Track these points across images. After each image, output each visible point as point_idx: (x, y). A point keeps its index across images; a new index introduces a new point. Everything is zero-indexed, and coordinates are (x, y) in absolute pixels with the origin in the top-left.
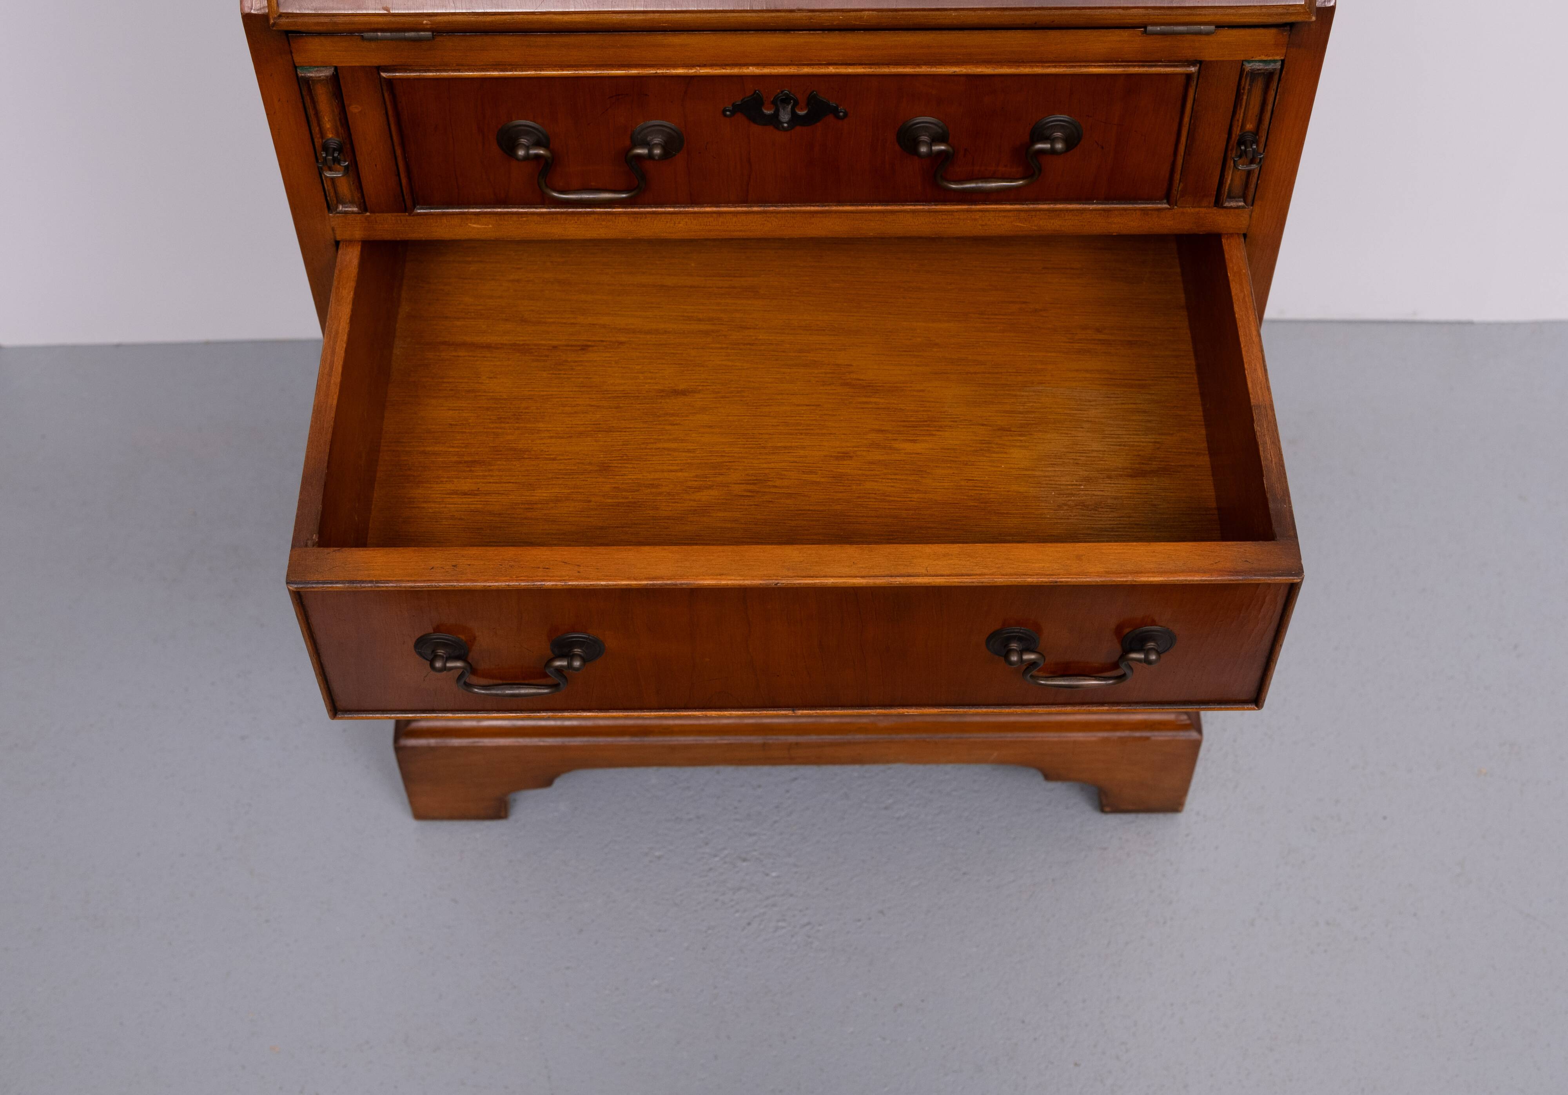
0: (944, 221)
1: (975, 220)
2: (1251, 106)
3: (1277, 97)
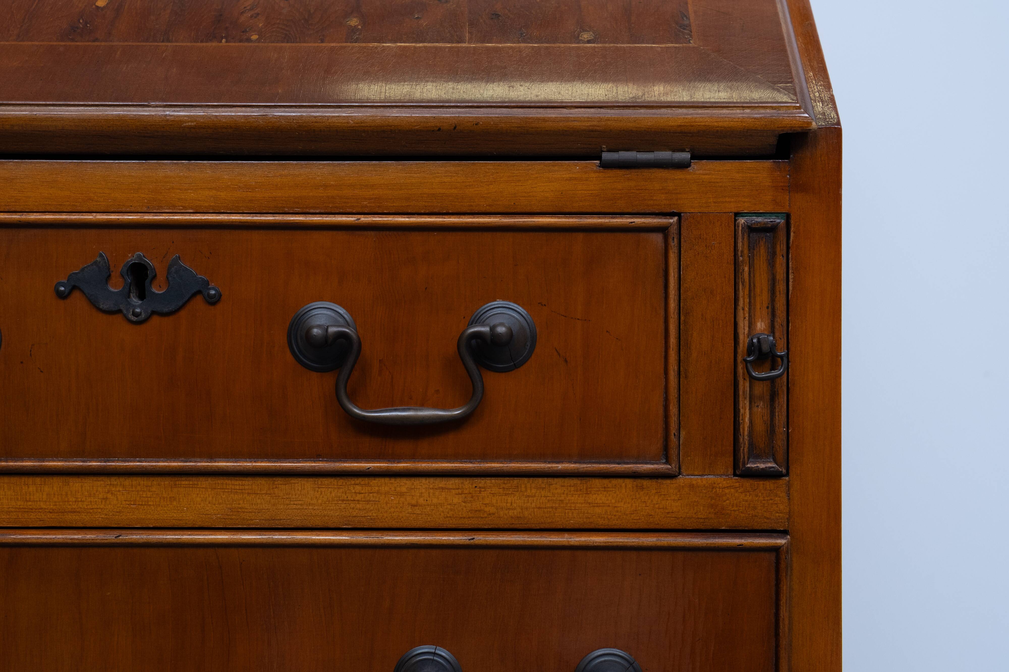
0: (359, 497)
1: (402, 494)
2: (758, 291)
3: (791, 276)
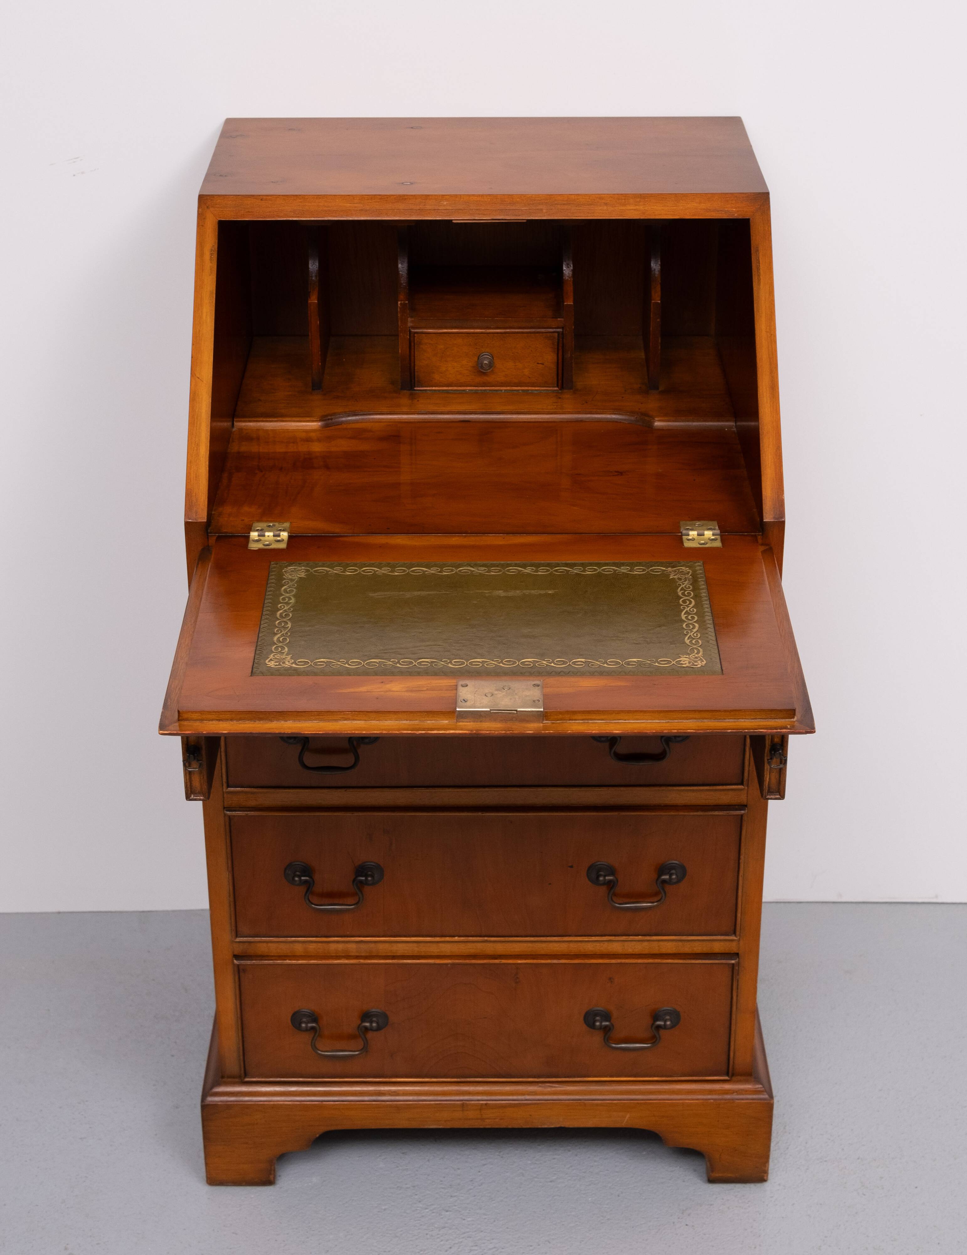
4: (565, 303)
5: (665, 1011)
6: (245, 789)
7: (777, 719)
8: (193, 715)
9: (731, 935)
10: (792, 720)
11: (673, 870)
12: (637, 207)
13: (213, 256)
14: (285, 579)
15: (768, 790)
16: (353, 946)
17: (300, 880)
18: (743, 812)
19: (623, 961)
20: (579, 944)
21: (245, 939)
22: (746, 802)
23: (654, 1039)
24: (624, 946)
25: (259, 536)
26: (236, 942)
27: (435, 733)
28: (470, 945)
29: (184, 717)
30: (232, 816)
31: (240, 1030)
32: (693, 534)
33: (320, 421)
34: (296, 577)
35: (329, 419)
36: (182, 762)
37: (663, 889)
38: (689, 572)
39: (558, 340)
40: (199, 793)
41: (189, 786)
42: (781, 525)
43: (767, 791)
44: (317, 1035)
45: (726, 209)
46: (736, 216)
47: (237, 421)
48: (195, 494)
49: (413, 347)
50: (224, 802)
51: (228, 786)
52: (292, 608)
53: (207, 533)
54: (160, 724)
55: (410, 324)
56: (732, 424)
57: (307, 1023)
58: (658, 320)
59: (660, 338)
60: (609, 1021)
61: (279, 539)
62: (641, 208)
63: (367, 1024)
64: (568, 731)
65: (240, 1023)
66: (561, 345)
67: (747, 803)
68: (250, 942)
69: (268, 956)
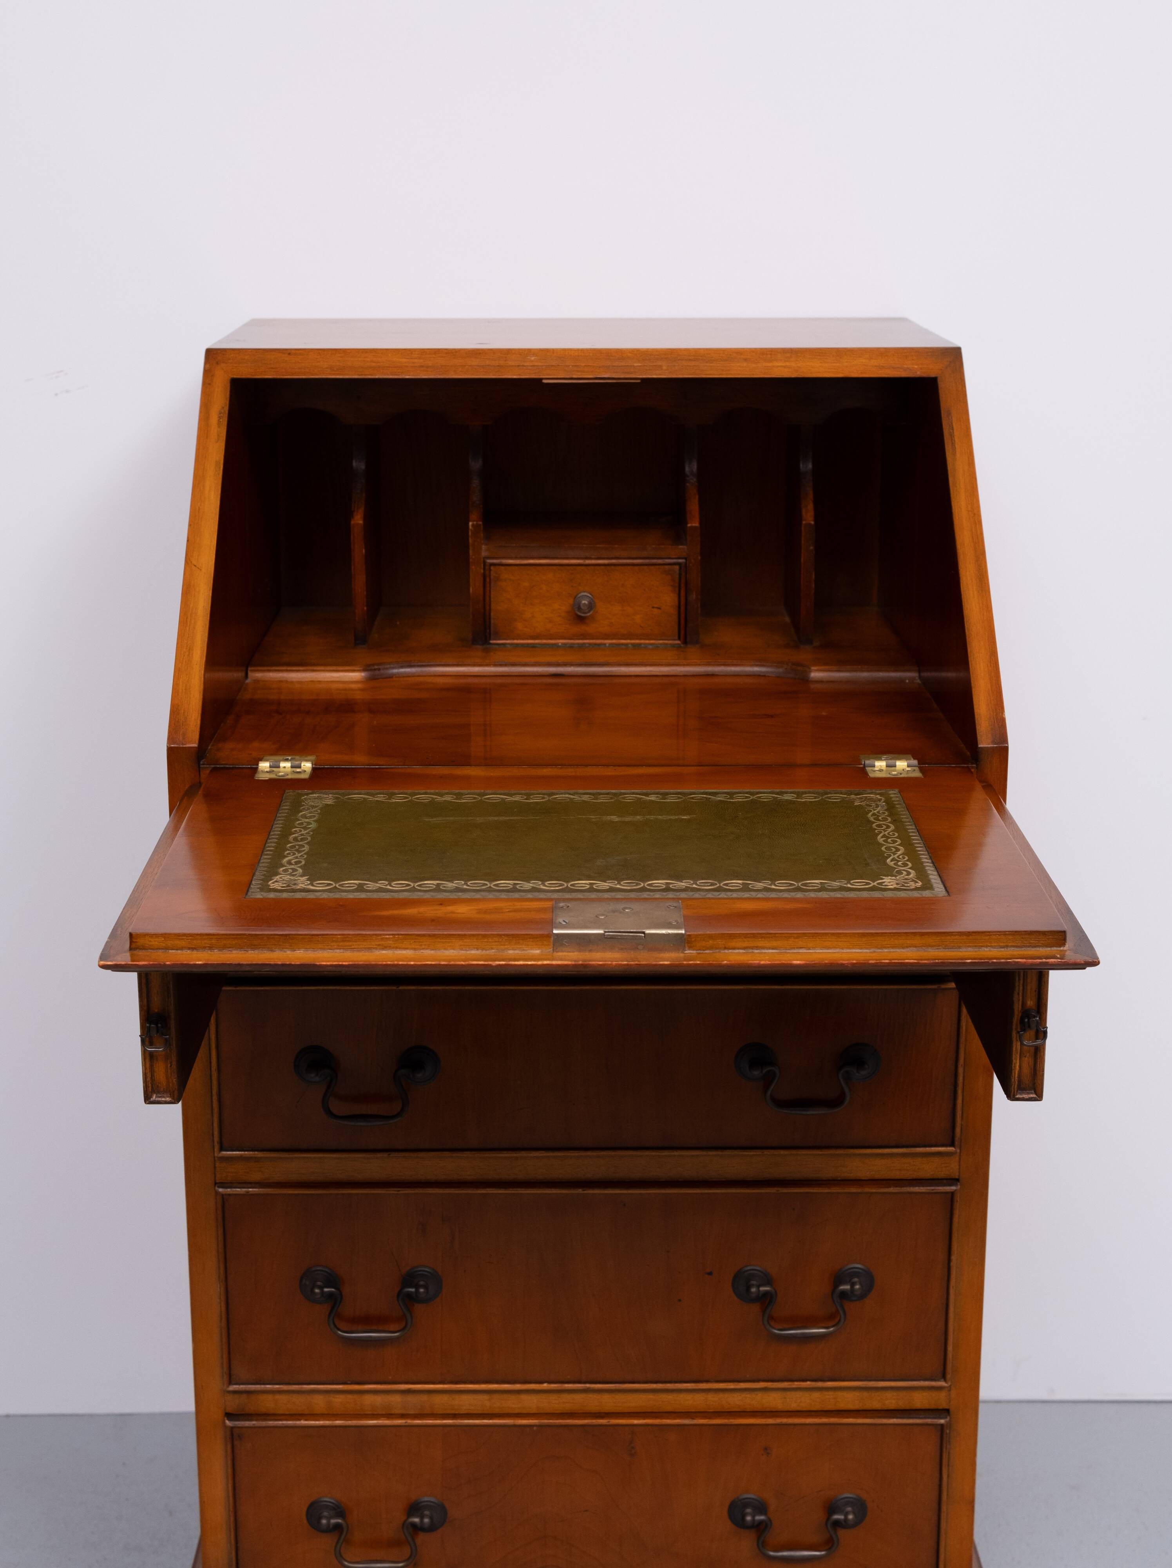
4: (689, 525)
5: (846, 1500)
6: (246, 1153)
7: (1039, 946)
8: (152, 940)
9: (938, 1380)
10: (1062, 948)
11: (854, 1278)
12: (788, 364)
13: (221, 420)
14: (303, 805)
15: (1018, 1085)
16: (397, 1399)
17: (322, 1293)
18: (953, 1188)
19: (785, 1420)
20: (721, 1395)
21: (242, 1387)
22: (957, 1174)
23: (830, 1544)
24: (785, 1398)
25: (271, 767)
26: (229, 1392)
27: (521, 965)
28: (566, 1397)
29: (137, 944)
30: (226, 1195)
31: (232, 1530)
32: (880, 764)
33: (364, 670)
34: (320, 804)
35: (375, 670)
36: (139, 1039)
37: (842, 1306)
38: (881, 799)
39: (680, 575)
40: (165, 1092)
41: (149, 1079)
42: (1002, 752)
43: (1016, 1086)
44: (343, 1537)
45: (905, 366)
46: (918, 374)
47: (252, 671)
48: (184, 711)
49: (488, 585)
50: (215, 1174)
51: (222, 1149)
52: (311, 832)
53: (199, 764)
54: (101, 954)
55: (484, 554)
56: (914, 675)
57: (328, 1518)
58: (811, 548)
59: (814, 573)
60: (765, 1514)
61: (298, 770)
62: (793, 364)
63: (416, 1520)
64: (723, 961)
65: (232, 1519)
66: (683, 581)
67: (959, 1176)
68: (249, 1392)
69: (274, 1415)
